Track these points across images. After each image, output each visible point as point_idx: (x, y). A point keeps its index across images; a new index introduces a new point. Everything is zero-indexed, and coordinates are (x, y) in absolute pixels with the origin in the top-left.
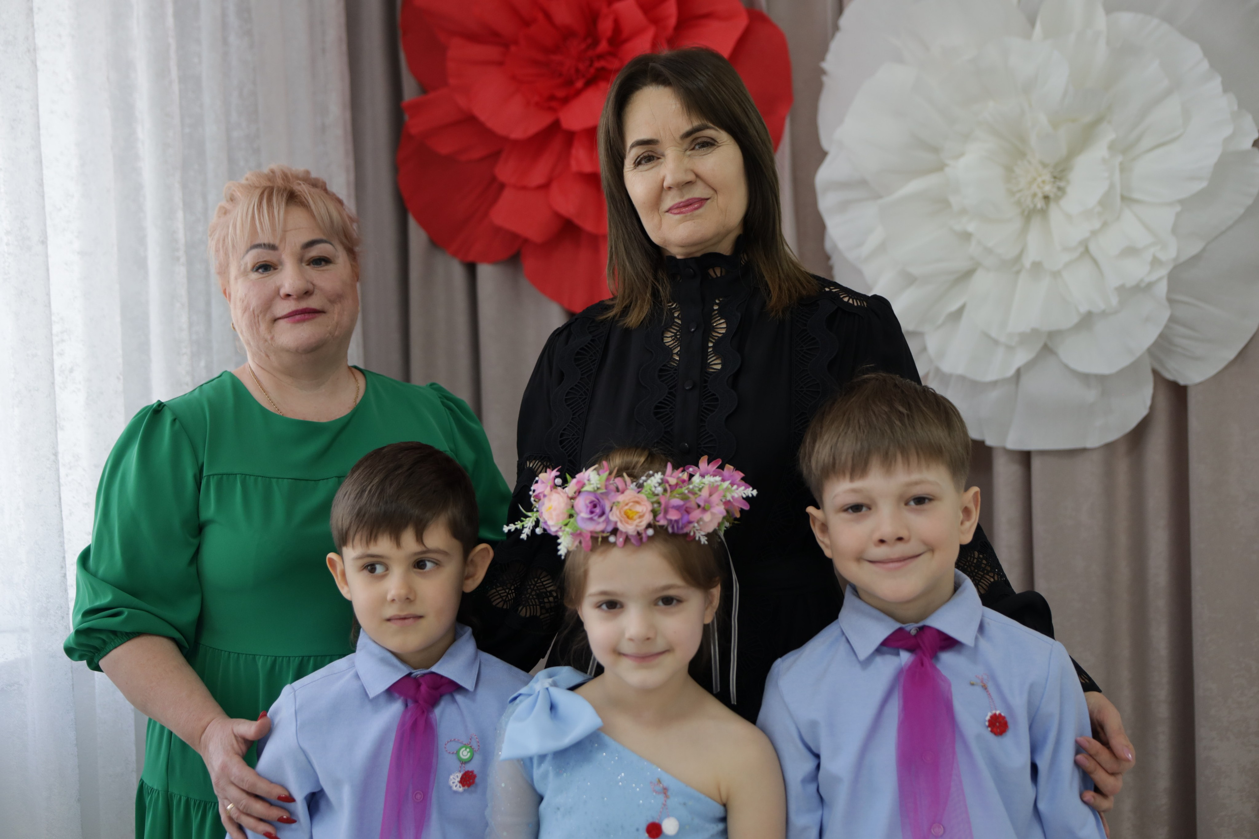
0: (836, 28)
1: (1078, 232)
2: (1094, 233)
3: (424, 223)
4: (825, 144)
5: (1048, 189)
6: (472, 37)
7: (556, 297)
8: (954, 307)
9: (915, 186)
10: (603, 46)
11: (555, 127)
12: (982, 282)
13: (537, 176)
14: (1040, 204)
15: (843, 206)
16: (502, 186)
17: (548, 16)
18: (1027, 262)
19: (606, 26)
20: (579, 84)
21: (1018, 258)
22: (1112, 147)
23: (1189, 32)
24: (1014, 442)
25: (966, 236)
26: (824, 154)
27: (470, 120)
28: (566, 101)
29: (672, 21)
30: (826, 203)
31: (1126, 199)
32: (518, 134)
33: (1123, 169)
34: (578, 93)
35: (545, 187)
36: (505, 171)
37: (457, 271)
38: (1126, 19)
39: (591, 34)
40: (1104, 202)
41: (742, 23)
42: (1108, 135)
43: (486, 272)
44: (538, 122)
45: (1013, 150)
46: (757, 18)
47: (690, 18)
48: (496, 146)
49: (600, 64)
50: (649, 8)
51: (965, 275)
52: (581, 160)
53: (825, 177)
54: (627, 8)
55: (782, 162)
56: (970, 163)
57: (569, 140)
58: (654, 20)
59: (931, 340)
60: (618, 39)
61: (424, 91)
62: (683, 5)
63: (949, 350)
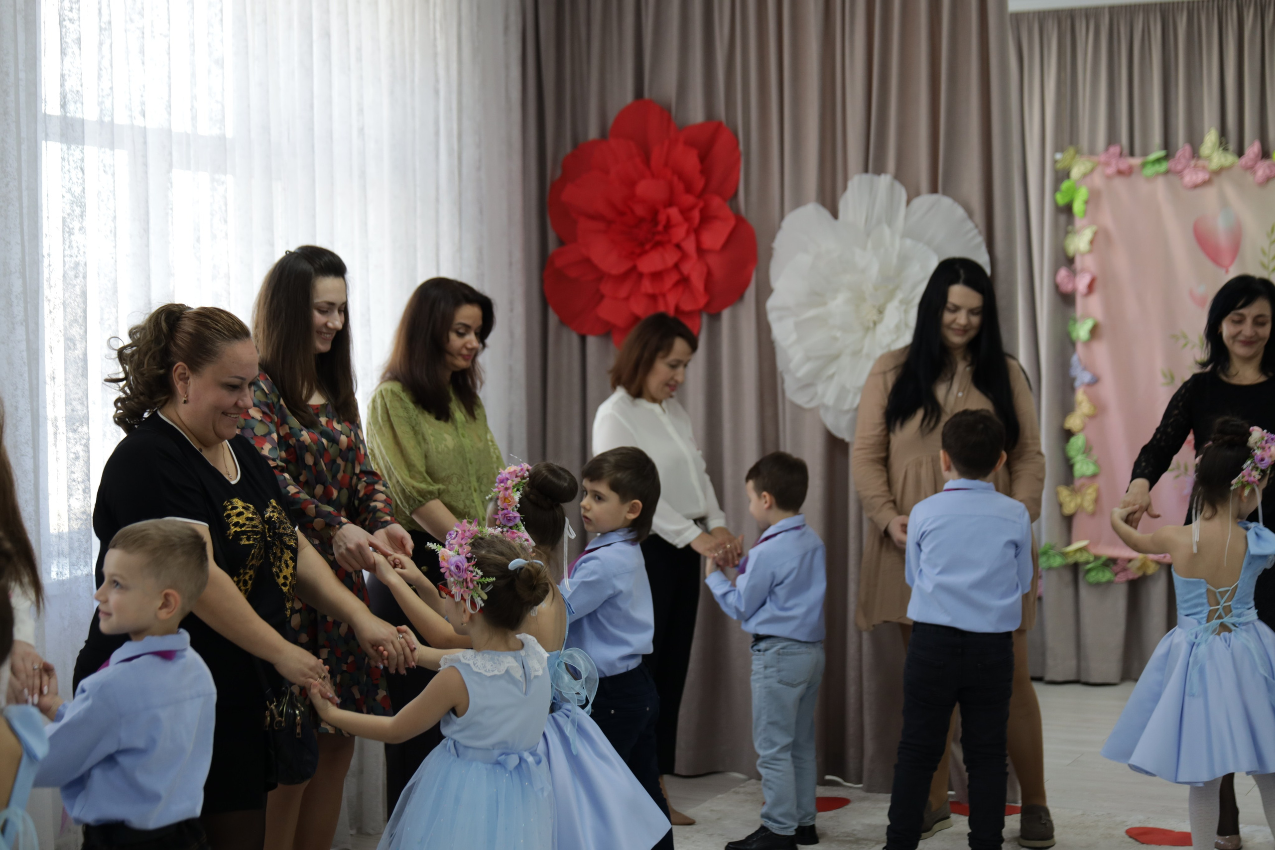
0: (779, 227)
3: (557, 311)
4: (772, 285)
5: (875, 318)
6: (593, 217)
8: (830, 371)
9: (811, 313)
10: (660, 228)
11: (634, 268)
12: (845, 360)
13: (623, 292)
14: (871, 325)
15: (781, 319)
16: (602, 297)
17: (632, 211)
18: (865, 351)
19: (662, 218)
20: (648, 247)
21: (860, 351)
22: (902, 302)
23: (938, 251)
25: (835, 339)
26: (771, 292)
27: (587, 261)
28: (640, 255)
29: (697, 221)
30: (772, 317)
32: (615, 271)
34: (647, 251)
35: (627, 299)
36: (605, 288)
37: (575, 339)
38: (908, 242)
39: (654, 220)
41: (732, 222)
42: (900, 295)
43: (592, 342)
44: (624, 266)
45: (858, 298)
46: (740, 220)
47: (706, 218)
48: (601, 276)
49: (658, 238)
50: (685, 212)
51: (836, 357)
52: (647, 286)
53: (771, 303)
54: (674, 212)
55: (750, 293)
56: (838, 304)
57: (641, 275)
58: (687, 219)
59: (820, 388)
60: (668, 226)
61: (562, 242)
62: (703, 211)
63: (827, 394)
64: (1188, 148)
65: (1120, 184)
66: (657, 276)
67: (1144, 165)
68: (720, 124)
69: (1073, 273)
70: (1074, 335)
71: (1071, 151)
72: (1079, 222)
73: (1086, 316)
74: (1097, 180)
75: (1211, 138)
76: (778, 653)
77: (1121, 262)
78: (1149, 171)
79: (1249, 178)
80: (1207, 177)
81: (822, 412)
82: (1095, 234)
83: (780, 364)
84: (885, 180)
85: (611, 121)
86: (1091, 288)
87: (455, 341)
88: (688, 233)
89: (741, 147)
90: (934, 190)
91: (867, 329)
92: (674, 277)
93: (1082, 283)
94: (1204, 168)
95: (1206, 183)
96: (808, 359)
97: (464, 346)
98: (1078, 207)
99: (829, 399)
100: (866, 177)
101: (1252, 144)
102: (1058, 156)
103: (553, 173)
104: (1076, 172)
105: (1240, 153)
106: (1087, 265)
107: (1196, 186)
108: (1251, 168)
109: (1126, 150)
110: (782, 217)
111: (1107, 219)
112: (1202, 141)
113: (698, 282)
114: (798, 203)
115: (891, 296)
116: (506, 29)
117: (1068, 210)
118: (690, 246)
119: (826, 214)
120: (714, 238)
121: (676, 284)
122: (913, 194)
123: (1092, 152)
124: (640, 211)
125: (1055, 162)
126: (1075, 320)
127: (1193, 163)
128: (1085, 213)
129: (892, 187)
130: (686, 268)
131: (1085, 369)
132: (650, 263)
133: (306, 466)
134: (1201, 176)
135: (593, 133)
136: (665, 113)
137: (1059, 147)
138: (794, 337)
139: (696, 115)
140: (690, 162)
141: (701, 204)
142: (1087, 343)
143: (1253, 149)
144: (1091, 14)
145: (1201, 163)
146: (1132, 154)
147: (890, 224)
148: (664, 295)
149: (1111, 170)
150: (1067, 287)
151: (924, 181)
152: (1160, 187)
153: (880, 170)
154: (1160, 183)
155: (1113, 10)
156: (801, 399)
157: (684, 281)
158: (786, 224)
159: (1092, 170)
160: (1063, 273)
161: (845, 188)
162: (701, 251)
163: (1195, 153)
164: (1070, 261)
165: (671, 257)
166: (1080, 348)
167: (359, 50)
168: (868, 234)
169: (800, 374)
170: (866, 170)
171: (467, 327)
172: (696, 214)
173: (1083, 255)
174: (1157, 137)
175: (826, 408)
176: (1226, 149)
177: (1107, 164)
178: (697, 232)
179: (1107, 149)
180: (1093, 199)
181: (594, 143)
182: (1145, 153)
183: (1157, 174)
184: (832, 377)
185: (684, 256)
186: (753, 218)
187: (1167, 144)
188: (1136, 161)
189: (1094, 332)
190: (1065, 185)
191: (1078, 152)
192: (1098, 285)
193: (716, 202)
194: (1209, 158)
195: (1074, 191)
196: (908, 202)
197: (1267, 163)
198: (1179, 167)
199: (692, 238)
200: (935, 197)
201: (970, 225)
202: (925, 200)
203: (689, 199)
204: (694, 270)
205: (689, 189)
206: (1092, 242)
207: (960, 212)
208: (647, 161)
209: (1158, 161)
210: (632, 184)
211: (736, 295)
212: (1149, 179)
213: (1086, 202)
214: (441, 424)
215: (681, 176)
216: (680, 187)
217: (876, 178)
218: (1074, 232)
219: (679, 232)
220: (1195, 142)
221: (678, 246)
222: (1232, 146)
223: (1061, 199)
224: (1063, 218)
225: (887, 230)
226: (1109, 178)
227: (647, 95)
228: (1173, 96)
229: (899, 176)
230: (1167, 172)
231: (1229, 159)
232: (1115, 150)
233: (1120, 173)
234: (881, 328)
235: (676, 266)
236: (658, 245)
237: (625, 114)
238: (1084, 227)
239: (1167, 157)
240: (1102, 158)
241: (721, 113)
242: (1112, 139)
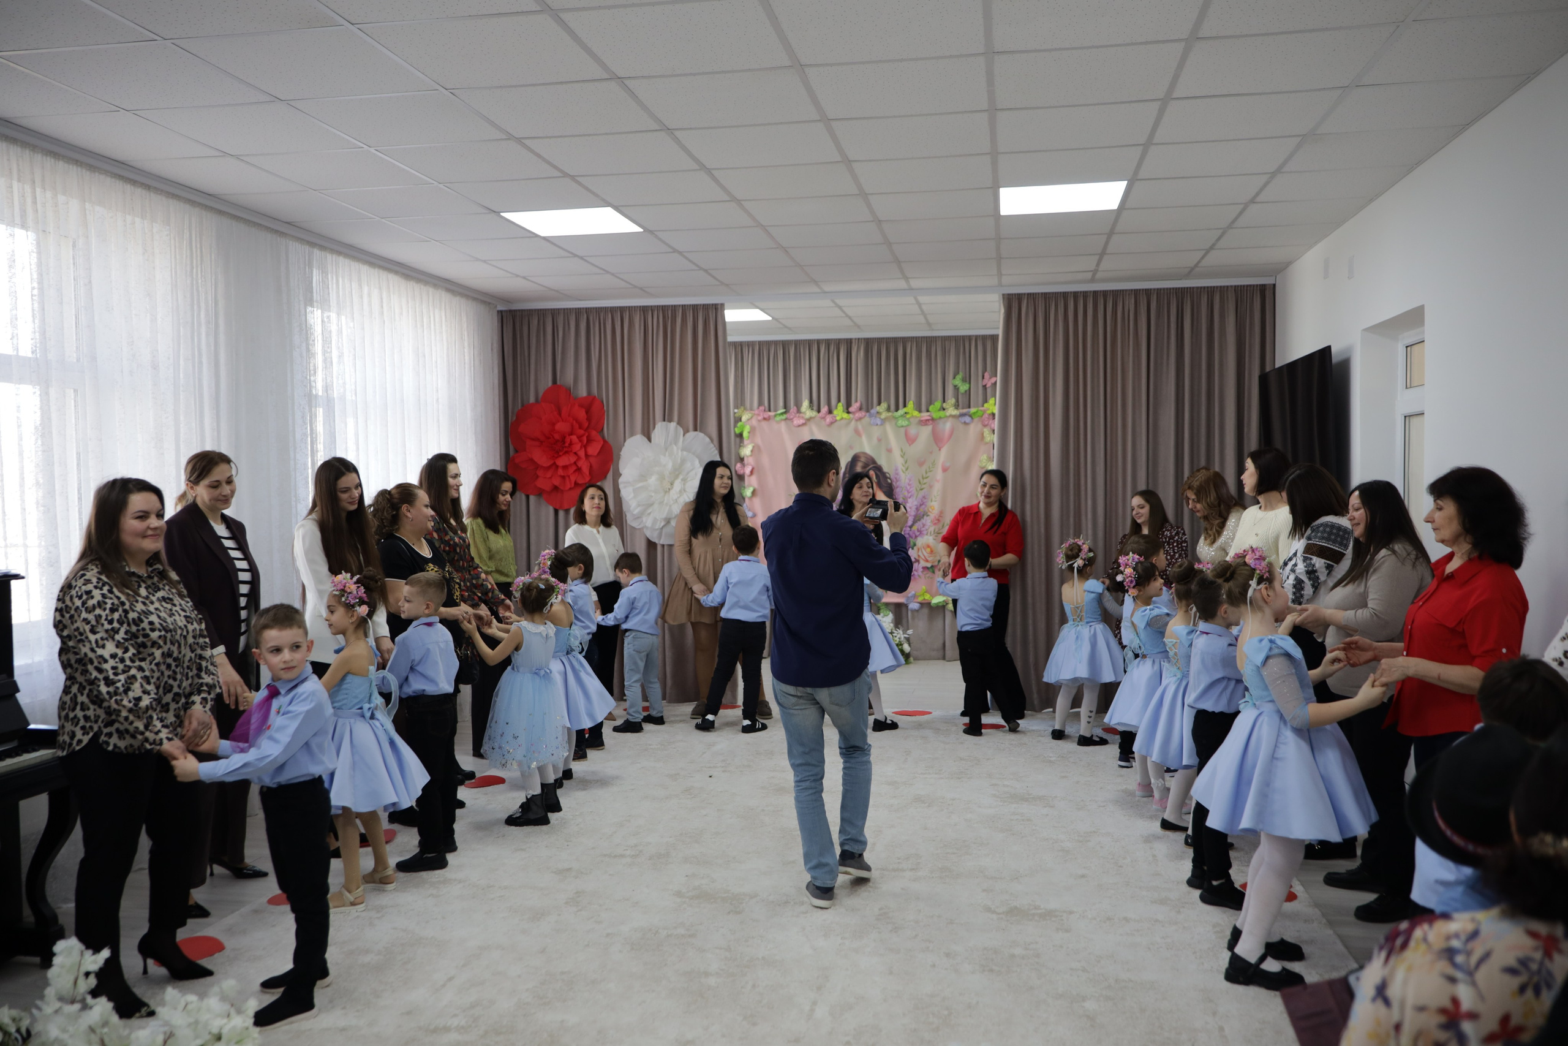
0: (623, 445)
1: (675, 497)
2: (678, 497)
4: (621, 472)
6: (533, 440)
7: (551, 505)
8: (649, 511)
9: (640, 485)
10: (567, 445)
11: (555, 463)
12: (656, 506)
13: (549, 474)
15: (625, 487)
17: (553, 437)
18: (665, 502)
19: (568, 440)
20: (561, 454)
21: (663, 502)
22: (682, 480)
23: (698, 457)
24: (661, 542)
25: (652, 496)
26: (621, 475)
27: (532, 460)
28: (557, 458)
29: (585, 442)
30: (621, 486)
31: (684, 490)
32: (545, 465)
33: (684, 484)
34: (560, 456)
35: (551, 478)
36: (540, 473)
37: (524, 497)
38: (685, 453)
39: (564, 441)
40: (680, 491)
41: (602, 443)
42: (681, 477)
43: (532, 498)
44: (550, 463)
45: (662, 478)
46: (605, 442)
47: (589, 441)
48: (538, 467)
49: (565, 450)
50: (580, 437)
51: (652, 505)
52: (561, 472)
53: (621, 480)
54: (574, 438)
55: (610, 476)
56: (653, 480)
57: (557, 467)
58: (580, 441)
59: (644, 519)
60: (571, 444)
61: (516, 451)
62: (587, 437)
63: (648, 522)
64: (795, 408)
65: (764, 423)
66: (565, 467)
67: (775, 416)
68: (595, 397)
69: (744, 465)
70: (744, 495)
71: (742, 408)
72: (746, 442)
73: (750, 485)
74: (754, 422)
75: (806, 404)
76: (633, 637)
77: (765, 460)
78: (778, 418)
79: (823, 422)
80: (804, 422)
81: (645, 530)
82: (754, 447)
83: (625, 508)
84: (673, 425)
85: (541, 394)
86: (752, 472)
87: (501, 498)
88: (581, 447)
89: (605, 408)
90: (695, 429)
91: (666, 492)
92: (574, 468)
93: (748, 470)
94: (803, 417)
95: (803, 424)
96: (639, 505)
97: (505, 500)
98: (745, 434)
99: (649, 523)
100: (664, 423)
101: (824, 407)
102: (736, 411)
103: (512, 418)
104: (744, 418)
105: (819, 411)
106: (750, 462)
107: (799, 426)
108: (824, 418)
109: (767, 409)
110: (625, 441)
111: (759, 440)
112: (801, 405)
113: (585, 470)
114: (632, 434)
115: (677, 477)
116: (492, 349)
117: (741, 435)
118: (582, 453)
119: (645, 439)
120: (593, 450)
121: (574, 472)
122: (686, 431)
123: (751, 409)
124: (557, 436)
125: (735, 413)
126: (744, 487)
127: (798, 415)
128: (749, 437)
129: (676, 427)
130: (580, 464)
131: (749, 510)
132: (563, 461)
133: (457, 553)
134: (802, 421)
135: (532, 400)
136: (568, 391)
137: (736, 407)
138: (632, 495)
139: (582, 392)
140: (582, 415)
141: (587, 434)
142: (750, 498)
143: (824, 409)
144: (750, 344)
145: (801, 415)
146: (770, 410)
147: (676, 443)
148: (569, 476)
149: (760, 418)
150: (740, 472)
151: (691, 426)
152: (783, 425)
153: (670, 421)
154: (783, 424)
155: (761, 344)
156: (635, 524)
157: (579, 470)
158: (626, 444)
159: (752, 418)
160: (739, 465)
161: (654, 428)
162: (587, 455)
163: (799, 411)
164: (742, 460)
165: (573, 459)
166: (747, 500)
167: (436, 362)
168: (666, 450)
169: (635, 512)
170: (664, 420)
171: (506, 492)
172: (585, 439)
173: (747, 457)
174: (781, 403)
175: (647, 528)
176: (812, 409)
177: (759, 415)
178: (585, 447)
179: (758, 408)
180: (753, 431)
181: (532, 404)
182: (776, 410)
183: (782, 420)
184: (650, 514)
185: (579, 458)
186: (610, 441)
187: (785, 406)
188: (772, 414)
189: (754, 493)
190: (739, 424)
191: (745, 409)
192: (755, 471)
193: (594, 433)
194: (804, 413)
195: (743, 427)
196: (684, 435)
197: (831, 415)
198: (792, 417)
199: (583, 449)
200: (696, 433)
201: (712, 445)
202: (692, 434)
203: (582, 432)
204: (584, 465)
205: (580, 427)
206: (752, 451)
207: (708, 439)
208: (560, 414)
209: (782, 414)
210: (554, 424)
211: (604, 476)
212: (778, 422)
213: (749, 433)
214: (496, 535)
215: (577, 421)
216: (576, 426)
217: (669, 423)
218: (744, 447)
219: (577, 447)
220: (798, 405)
221: (575, 453)
222: (815, 408)
223: (737, 431)
224: (738, 440)
225: (675, 448)
226: (759, 421)
227: (558, 383)
228: (788, 384)
229: (679, 423)
230: (786, 419)
231: (814, 414)
232: (762, 408)
233: (765, 419)
234: (672, 492)
235: (575, 463)
236: (567, 452)
237: (548, 392)
238: (748, 444)
239: (785, 413)
240: (756, 412)
241: (595, 392)
242: (760, 403)
